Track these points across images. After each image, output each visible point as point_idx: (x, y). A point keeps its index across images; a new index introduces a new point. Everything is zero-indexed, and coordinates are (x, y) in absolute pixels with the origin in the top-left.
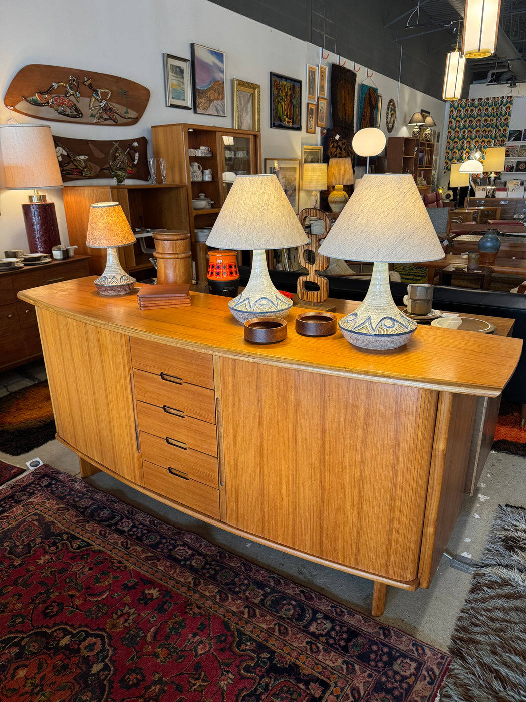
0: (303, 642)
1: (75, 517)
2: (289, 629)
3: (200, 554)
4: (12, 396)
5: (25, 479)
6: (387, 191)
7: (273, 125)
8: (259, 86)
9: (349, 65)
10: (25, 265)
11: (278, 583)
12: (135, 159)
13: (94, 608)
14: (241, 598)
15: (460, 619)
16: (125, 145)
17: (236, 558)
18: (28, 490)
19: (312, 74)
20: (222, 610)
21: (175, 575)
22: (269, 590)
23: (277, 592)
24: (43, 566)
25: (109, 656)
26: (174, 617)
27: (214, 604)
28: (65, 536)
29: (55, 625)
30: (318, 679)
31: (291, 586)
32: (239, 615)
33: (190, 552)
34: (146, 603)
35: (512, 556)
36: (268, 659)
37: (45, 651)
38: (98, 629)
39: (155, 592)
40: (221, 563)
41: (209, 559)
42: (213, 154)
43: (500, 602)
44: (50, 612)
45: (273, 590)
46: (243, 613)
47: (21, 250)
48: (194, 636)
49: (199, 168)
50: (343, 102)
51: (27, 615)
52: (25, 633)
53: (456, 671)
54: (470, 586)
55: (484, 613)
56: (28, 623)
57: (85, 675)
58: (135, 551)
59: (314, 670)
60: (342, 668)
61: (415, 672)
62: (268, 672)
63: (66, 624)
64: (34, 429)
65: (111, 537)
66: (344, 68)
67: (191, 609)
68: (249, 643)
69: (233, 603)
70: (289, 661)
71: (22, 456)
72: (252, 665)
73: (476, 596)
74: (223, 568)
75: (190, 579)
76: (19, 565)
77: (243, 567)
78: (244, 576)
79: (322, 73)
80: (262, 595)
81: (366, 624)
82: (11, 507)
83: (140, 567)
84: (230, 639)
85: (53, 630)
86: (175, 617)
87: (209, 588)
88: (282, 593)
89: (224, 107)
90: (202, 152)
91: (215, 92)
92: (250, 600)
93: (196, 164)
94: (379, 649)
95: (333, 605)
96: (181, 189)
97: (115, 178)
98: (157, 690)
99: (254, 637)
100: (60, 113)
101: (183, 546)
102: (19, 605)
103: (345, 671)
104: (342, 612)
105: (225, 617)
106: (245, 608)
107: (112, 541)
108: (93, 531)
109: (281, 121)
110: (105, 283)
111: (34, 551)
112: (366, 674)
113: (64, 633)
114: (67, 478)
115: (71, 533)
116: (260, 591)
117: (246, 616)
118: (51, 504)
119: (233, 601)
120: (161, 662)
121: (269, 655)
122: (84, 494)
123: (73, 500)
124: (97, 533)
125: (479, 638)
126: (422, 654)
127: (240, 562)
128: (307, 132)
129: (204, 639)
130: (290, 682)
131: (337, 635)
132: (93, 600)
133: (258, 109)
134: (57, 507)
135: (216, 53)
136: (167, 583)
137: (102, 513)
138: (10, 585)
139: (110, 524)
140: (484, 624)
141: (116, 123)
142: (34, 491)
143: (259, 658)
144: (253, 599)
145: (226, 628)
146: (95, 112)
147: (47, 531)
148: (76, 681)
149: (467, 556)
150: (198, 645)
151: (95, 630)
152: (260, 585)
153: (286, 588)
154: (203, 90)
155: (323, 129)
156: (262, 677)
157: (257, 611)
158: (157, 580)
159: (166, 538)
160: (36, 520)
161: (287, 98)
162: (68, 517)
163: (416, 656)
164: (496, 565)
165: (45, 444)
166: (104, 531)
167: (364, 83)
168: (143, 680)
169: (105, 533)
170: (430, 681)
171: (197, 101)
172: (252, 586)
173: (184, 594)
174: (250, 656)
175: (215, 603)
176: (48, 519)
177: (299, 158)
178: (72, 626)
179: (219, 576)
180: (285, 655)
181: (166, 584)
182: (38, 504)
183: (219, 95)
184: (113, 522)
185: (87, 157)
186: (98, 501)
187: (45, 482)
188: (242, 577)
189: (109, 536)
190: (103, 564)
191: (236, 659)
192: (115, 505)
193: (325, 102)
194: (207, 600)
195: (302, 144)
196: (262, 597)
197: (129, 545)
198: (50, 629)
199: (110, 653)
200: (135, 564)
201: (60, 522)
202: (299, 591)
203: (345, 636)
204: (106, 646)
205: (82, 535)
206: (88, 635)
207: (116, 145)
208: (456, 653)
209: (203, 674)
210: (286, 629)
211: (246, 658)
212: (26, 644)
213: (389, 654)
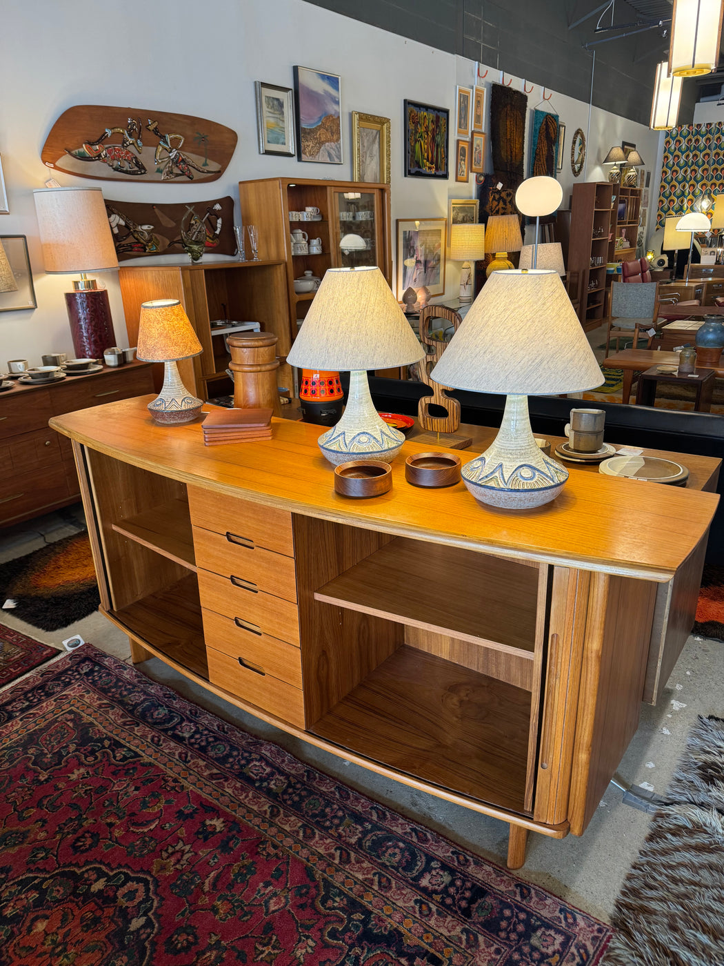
0: (411, 900)
1: (121, 717)
2: (393, 882)
3: (282, 773)
4: (51, 547)
5: (60, 664)
6: (520, 297)
7: (408, 173)
8: (388, 120)
9: (516, 83)
10: (68, 375)
11: (382, 817)
12: (217, 227)
13: (138, 843)
14: (331, 836)
15: (630, 878)
16: (203, 208)
17: (328, 781)
18: (63, 678)
19: (464, 99)
20: (305, 851)
21: (246, 801)
22: (370, 827)
23: (380, 829)
24: (76, 783)
25: (154, 908)
26: (241, 858)
27: (295, 843)
28: (107, 743)
29: (87, 863)
30: (427, 952)
31: (400, 822)
32: (327, 859)
33: (268, 770)
34: (206, 839)
35: (710, 791)
36: (362, 921)
37: (72, 897)
38: (142, 871)
39: (218, 824)
40: (309, 786)
41: (293, 780)
42: (323, 217)
43: (688, 857)
44: (81, 846)
45: (376, 827)
46: (332, 856)
47: (64, 354)
48: (267, 885)
49: (304, 237)
50: (509, 137)
51: (52, 849)
52: (48, 872)
53: (617, 952)
54: (647, 832)
55: (663, 871)
56: (53, 860)
57: (122, 932)
58: (197, 767)
59: (423, 940)
60: (460, 938)
61: (560, 949)
62: (360, 940)
63: (100, 863)
64: (75, 596)
65: (167, 746)
66: (511, 89)
67: (264, 849)
68: (337, 899)
69: (321, 842)
70: (389, 926)
71: (59, 632)
72: (340, 930)
73: (655, 846)
74: (311, 793)
75: (266, 808)
76: (45, 780)
77: (337, 793)
78: (338, 806)
79: (479, 96)
80: (360, 832)
81: (499, 879)
82: (40, 701)
83: (201, 789)
84: (313, 891)
85: (84, 869)
86: (243, 859)
87: (290, 820)
88: (387, 831)
89: (339, 151)
90: (309, 214)
91: (327, 130)
92: (344, 839)
93: (300, 231)
94: (513, 915)
95: (454, 850)
96: (278, 266)
97: (189, 254)
98: (212, 958)
99: (346, 890)
100: (116, 169)
101: (259, 761)
102: (43, 835)
103: (464, 943)
104: (467, 861)
105: (308, 861)
106: (336, 850)
107: (167, 751)
108: (144, 736)
109: (420, 167)
110: (162, 408)
111: (66, 761)
112: (493, 949)
113: (98, 875)
114: (114, 663)
115: (114, 739)
116: (358, 827)
117: (337, 861)
118: (91, 698)
119: (321, 839)
120: (221, 919)
121: (363, 917)
122: (134, 686)
123: (121, 694)
124: (149, 740)
125: (654, 905)
126: (572, 924)
127: (333, 786)
128: (457, 180)
129: (278, 890)
130: (389, 955)
131: (457, 893)
132: (137, 831)
133: (387, 152)
134: (98, 702)
135: (329, 78)
136: (235, 811)
137: (156, 713)
138: (33, 807)
139: (166, 729)
140: (663, 885)
141: (191, 179)
142: (71, 680)
143: (350, 920)
144: (348, 838)
145: (308, 876)
146: (162, 166)
147: (85, 736)
148: (110, 940)
149: (647, 788)
150: (271, 898)
151: (138, 872)
152: (359, 819)
153: (393, 824)
154: (310, 129)
155: (479, 174)
156: (352, 946)
157: (353, 855)
158: (222, 807)
159: (238, 750)
160: (71, 720)
161: (428, 134)
162: (113, 717)
163: (564, 926)
164: (685, 803)
165: (89, 616)
166: (158, 737)
167: (538, 108)
168: (195, 943)
169: (159, 741)
170: (581, 962)
171: (302, 145)
172: (347, 820)
173: (257, 828)
174: (337, 916)
175: (297, 841)
176: (87, 719)
177: (446, 217)
178: (108, 865)
179: (304, 805)
180: (385, 917)
181: (234, 813)
182: (74, 699)
183: (333, 136)
184: (169, 725)
185: (152, 227)
186: (152, 696)
187: (85, 669)
188: (335, 806)
189: (164, 745)
190: (154, 783)
191: (319, 919)
192: (174, 702)
193: (482, 138)
194: (286, 836)
195: (450, 198)
196: (360, 835)
197: (189, 758)
198: (80, 867)
199: (155, 904)
200: (195, 784)
201: (101, 724)
202: (410, 829)
203: (468, 894)
204: (151, 894)
205: (129, 742)
206: (128, 879)
207: (190, 210)
208: (620, 925)
209: (274, 938)
210: (389, 881)
211: (333, 919)
212: (48, 888)
213: (527, 923)
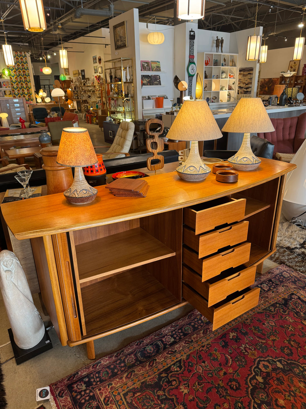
13: (237, 363)
24: (192, 389)
25: (272, 359)
29: (246, 384)
34: (239, 339)
37: (266, 390)
39: (232, 335)
44: (236, 386)
48: (264, 324)
52: (251, 400)
56: (242, 399)
57: (283, 371)
60: (285, 288)
62: (286, 307)
63: (247, 378)
81: (266, 276)
83: (211, 338)
84: (268, 313)
85: (250, 385)
94: (278, 277)
98: (294, 343)
101: (201, 316)
103: (287, 288)
108: (166, 358)
112: (288, 283)
113: (254, 379)
114: (87, 369)
118: (116, 383)
121: (278, 304)
122: (119, 359)
123: (122, 367)
124: (170, 355)
129: (267, 322)
130: (291, 302)
132: (230, 363)
134: (124, 379)
139: (164, 347)
142: (88, 396)
147: (152, 386)
148: (287, 375)
151: (255, 363)
156: (288, 309)
160: (134, 394)
162: (142, 372)
168: (288, 347)
173: (237, 323)
174: (277, 310)
176: (137, 385)
178: (249, 375)
182: (112, 393)
184: (162, 346)
186: (134, 351)
187: (81, 387)
201: (145, 378)
203: (271, 283)
206: (257, 367)
208: (281, 263)
209: (285, 326)
211: (278, 310)
212: (260, 400)
213: (280, 276)
